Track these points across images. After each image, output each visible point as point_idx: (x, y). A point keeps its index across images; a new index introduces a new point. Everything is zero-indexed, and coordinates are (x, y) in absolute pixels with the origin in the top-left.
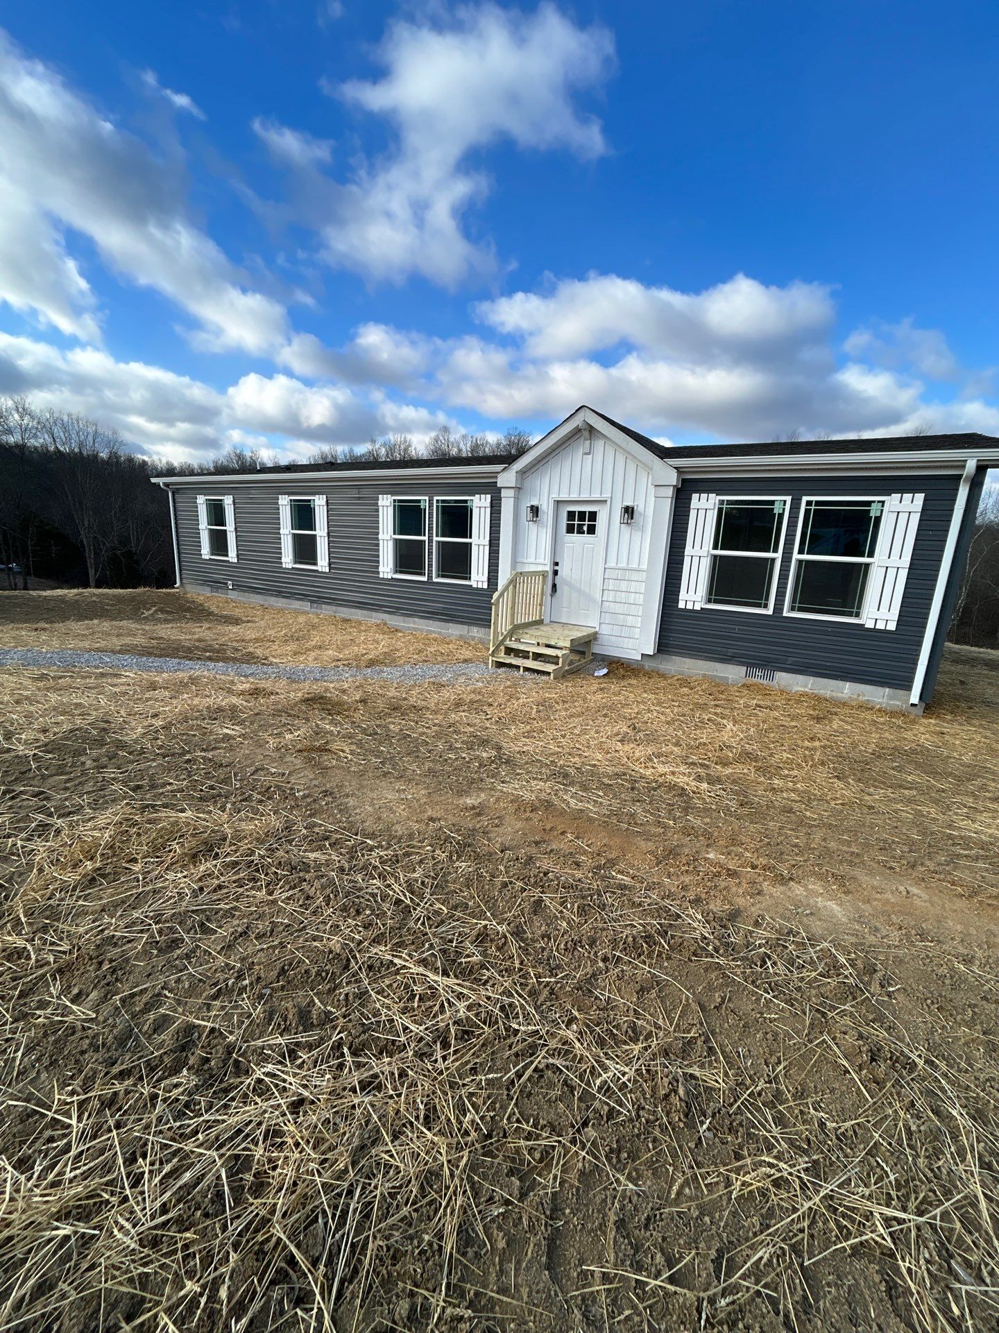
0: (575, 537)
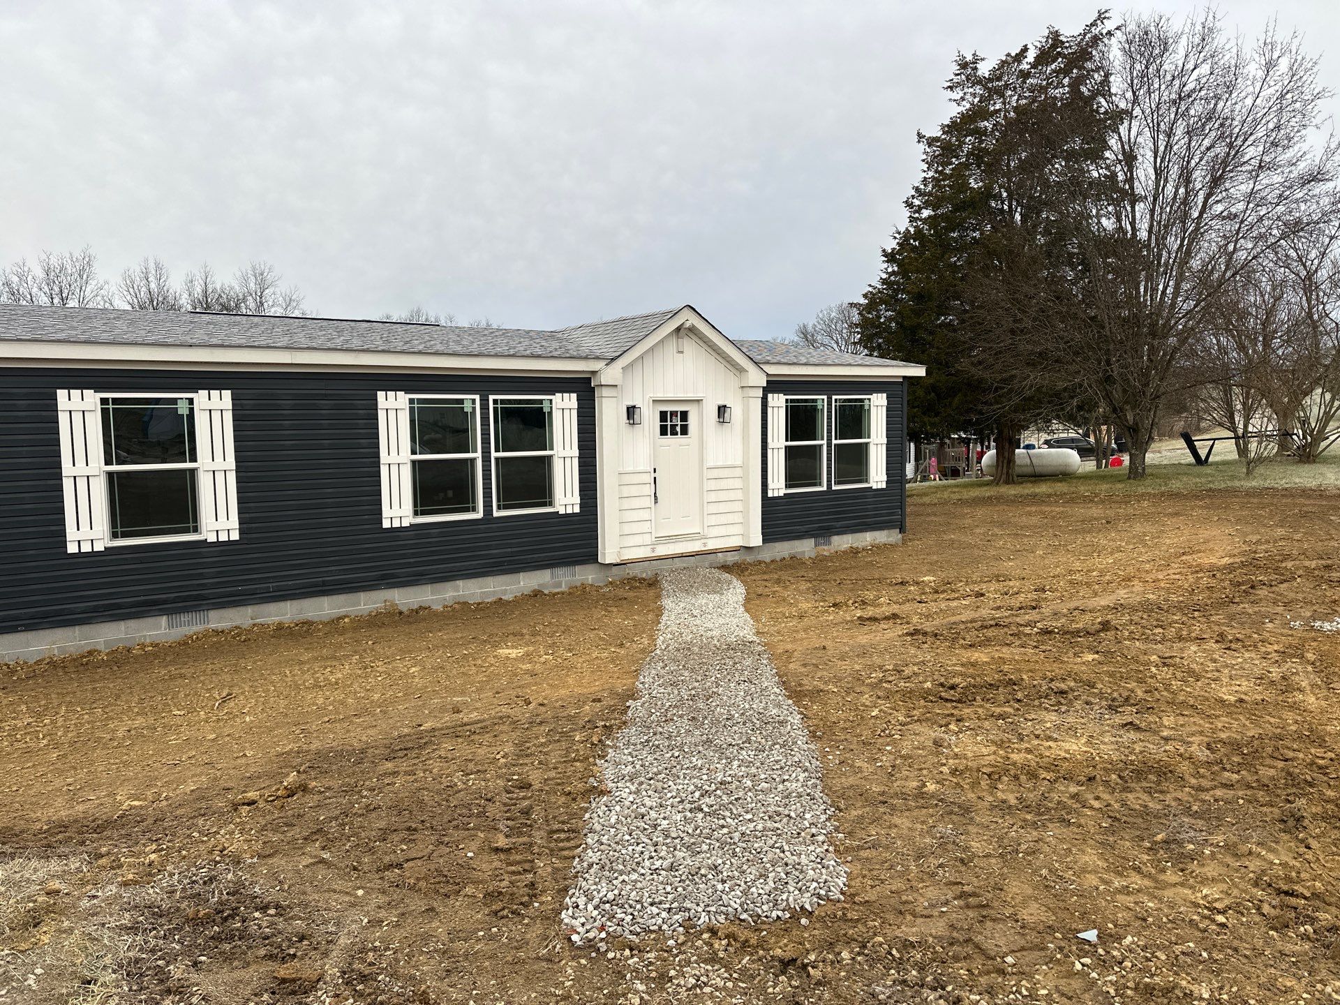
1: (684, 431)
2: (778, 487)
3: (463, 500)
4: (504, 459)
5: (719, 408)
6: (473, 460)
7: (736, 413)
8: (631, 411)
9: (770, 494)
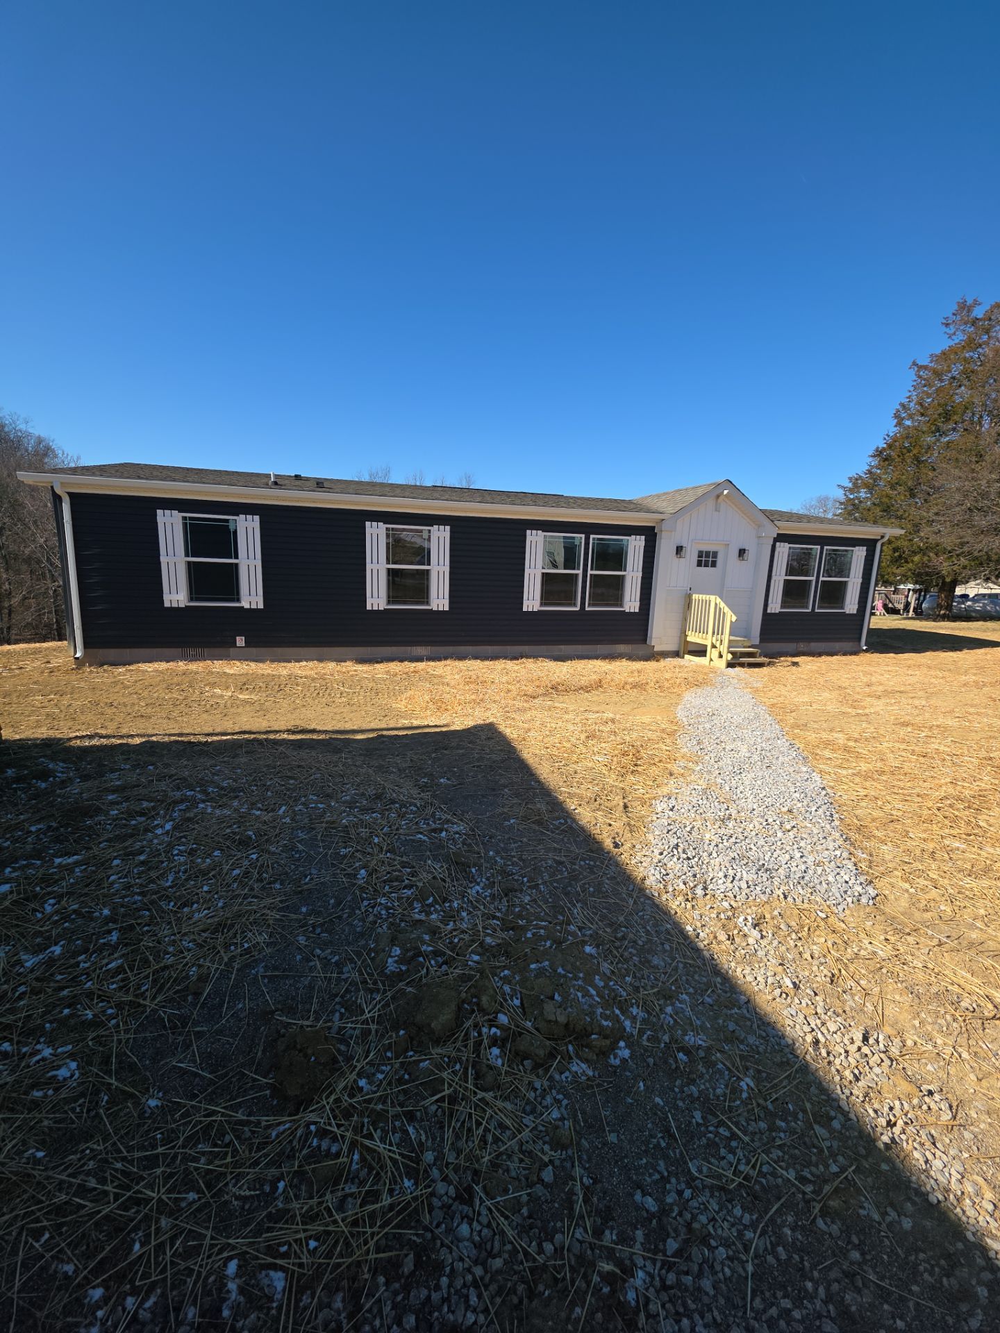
0: (703, 569)
1: (714, 564)
2: (775, 607)
3: (569, 598)
4: (595, 575)
5: (740, 550)
6: (577, 575)
7: (751, 555)
8: (679, 549)
9: (769, 611)
